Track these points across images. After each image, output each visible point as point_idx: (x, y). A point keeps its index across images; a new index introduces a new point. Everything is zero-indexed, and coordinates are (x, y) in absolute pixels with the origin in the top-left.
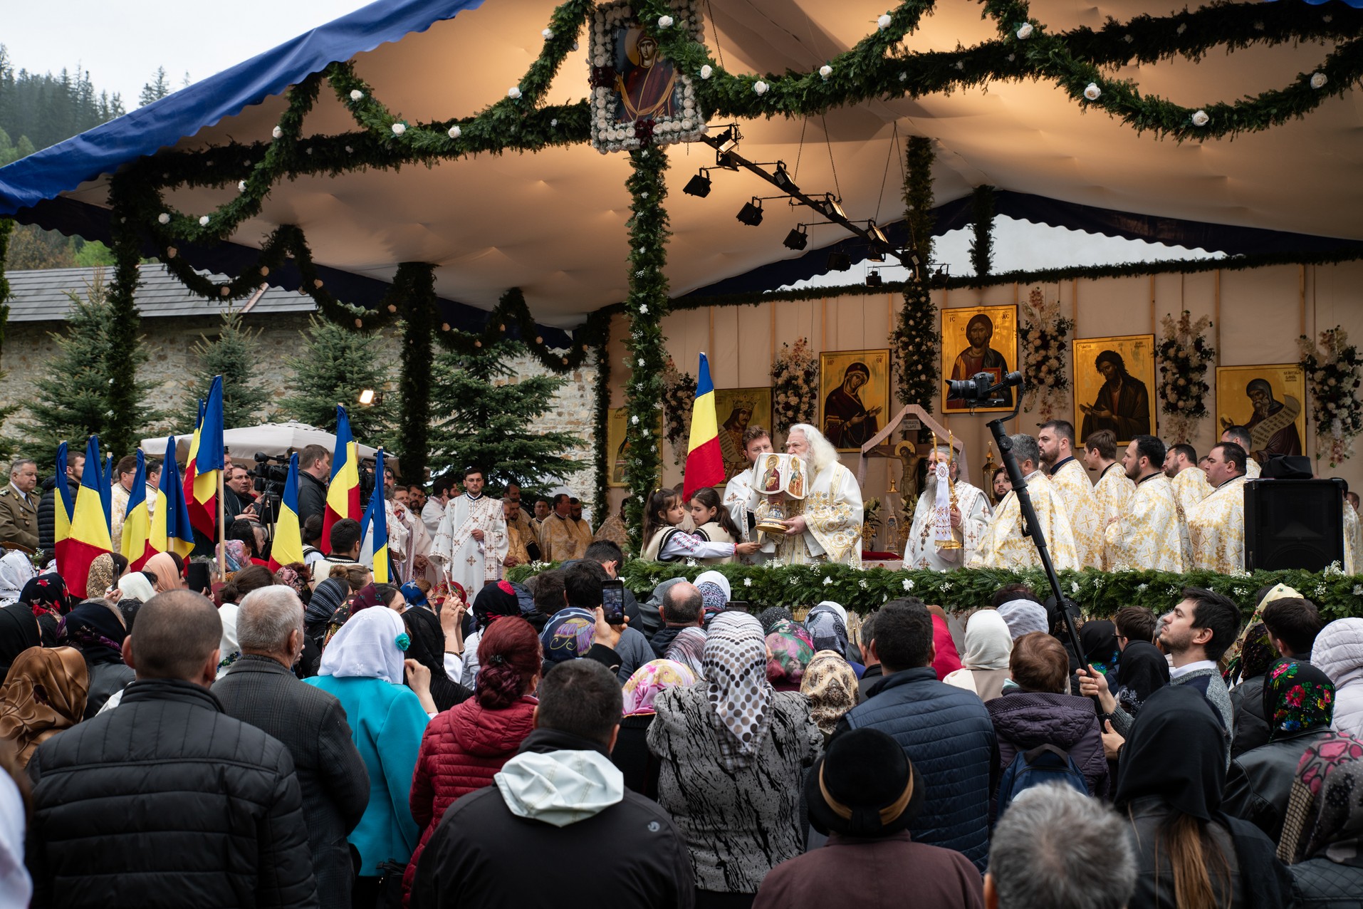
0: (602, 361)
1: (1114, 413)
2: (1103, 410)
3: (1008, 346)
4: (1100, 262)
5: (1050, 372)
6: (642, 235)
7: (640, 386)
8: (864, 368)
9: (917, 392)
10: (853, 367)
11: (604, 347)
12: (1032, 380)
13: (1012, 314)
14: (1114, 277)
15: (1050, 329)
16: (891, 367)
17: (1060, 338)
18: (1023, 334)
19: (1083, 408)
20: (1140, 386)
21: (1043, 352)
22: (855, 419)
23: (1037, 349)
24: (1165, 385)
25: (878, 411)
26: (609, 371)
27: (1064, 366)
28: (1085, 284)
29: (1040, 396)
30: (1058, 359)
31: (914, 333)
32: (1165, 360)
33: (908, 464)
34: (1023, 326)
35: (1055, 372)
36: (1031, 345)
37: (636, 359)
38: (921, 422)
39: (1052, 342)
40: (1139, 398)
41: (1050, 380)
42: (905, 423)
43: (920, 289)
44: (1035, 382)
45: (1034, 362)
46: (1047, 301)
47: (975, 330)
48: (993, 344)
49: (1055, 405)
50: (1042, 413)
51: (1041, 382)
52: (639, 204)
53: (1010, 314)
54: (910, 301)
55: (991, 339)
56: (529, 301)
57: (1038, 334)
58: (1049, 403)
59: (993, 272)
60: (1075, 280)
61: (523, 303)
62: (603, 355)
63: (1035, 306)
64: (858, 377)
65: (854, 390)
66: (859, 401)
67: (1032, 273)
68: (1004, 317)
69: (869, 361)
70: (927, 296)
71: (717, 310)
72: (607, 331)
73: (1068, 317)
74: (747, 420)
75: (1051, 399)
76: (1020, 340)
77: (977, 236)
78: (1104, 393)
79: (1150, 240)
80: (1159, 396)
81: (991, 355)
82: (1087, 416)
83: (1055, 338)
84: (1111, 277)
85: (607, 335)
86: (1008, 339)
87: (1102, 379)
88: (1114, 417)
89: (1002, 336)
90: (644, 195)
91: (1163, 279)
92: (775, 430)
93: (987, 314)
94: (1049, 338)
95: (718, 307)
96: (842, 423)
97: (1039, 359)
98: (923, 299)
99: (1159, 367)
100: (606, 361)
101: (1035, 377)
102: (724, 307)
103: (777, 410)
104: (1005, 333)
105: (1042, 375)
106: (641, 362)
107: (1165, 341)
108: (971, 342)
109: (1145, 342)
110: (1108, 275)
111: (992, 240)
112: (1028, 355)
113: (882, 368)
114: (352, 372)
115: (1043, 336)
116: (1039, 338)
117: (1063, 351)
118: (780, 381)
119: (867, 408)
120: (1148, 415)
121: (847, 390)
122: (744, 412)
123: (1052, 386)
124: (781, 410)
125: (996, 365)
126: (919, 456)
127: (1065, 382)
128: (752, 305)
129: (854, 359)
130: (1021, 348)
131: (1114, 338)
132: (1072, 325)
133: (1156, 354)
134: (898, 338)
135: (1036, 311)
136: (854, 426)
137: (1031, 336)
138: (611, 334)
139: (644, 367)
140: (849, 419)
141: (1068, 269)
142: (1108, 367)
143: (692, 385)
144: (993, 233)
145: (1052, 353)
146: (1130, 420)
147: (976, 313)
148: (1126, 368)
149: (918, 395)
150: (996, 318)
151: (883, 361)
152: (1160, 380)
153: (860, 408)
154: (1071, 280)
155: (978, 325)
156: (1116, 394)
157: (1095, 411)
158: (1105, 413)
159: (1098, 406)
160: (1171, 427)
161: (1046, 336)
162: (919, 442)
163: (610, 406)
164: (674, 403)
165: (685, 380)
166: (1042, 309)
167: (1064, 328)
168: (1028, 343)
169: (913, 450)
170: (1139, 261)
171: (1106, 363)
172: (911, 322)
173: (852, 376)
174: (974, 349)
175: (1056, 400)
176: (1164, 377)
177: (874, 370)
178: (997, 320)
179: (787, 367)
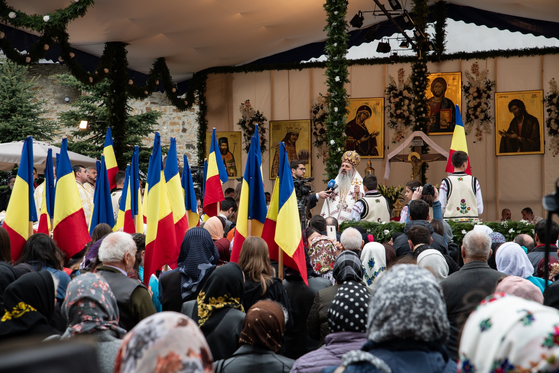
0: (202, 103)
1: (518, 135)
2: (513, 134)
3: (456, 96)
4: (512, 48)
5: (482, 111)
6: (336, 36)
7: (336, 123)
8: (368, 109)
9: (420, 124)
10: (361, 108)
11: (203, 94)
12: (471, 116)
13: (458, 77)
14: (519, 56)
15: (482, 86)
16: (385, 108)
17: (488, 92)
18: (466, 90)
19: (501, 133)
20: (535, 120)
21: (478, 100)
22: (363, 139)
23: (475, 98)
24: (550, 120)
25: (377, 134)
26: (206, 109)
27: (489, 108)
28: (502, 61)
29: (475, 126)
30: (487, 104)
31: (418, 89)
32: (551, 105)
33: (416, 165)
34: (467, 85)
35: (484, 112)
36: (471, 96)
37: (333, 107)
38: (424, 142)
39: (484, 94)
40: (534, 127)
41: (482, 116)
42: (414, 142)
43: (422, 63)
44: (473, 117)
45: (473, 106)
46: (480, 70)
47: (436, 87)
48: (448, 95)
49: (484, 131)
50: (476, 135)
51: (476, 117)
52: (332, 18)
53: (457, 77)
54: (416, 71)
55: (446, 92)
56: (169, 66)
57: (475, 90)
58: (480, 130)
59: (447, 53)
60: (496, 58)
61: (166, 67)
62: (202, 98)
63: (474, 73)
64: (365, 114)
65: (362, 121)
66: (366, 128)
67: (471, 54)
68: (454, 79)
69: (371, 104)
70: (426, 67)
71: (276, 73)
72: (205, 84)
73: (492, 80)
74: (296, 139)
75: (481, 128)
76: (463, 93)
77: (437, 31)
78: (514, 124)
79: (536, 34)
80: (546, 125)
81: (446, 102)
82: (503, 138)
83: (485, 92)
84: (517, 56)
85: (205, 86)
86: (456, 92)
87: (512, 116)
88: (519, 138)
89: (452, 91)
90: (336, 13)
91: (548, 58)
92: (313, 145)
93: (443, 77)
94: (482, 92)
95: (276, 71)
96: (355, 141)
97: (476, 104)
98: (424, 69)
99: (546, 109)
100: (205, 103)
101: (473, 114)
102: (280, 71)
103: (315, 134)
104: (454, 88)
105: (477, 113)
106: (336, 109)
107: (550, 94)
108: (434, 93)
109: (538, 95)
110: (516, 55)
111: (445, 33)
112: (469, 102)
113: (379, 109)
114: (21, 107)
115: (478, 91)
116: (476, 92)
117: (489, 99)
118: (317, 116)
119: (370, 132)
120: (539, 137)
121: (358, 122)
122: (294, 134)
123: (482, 120)
124: (318, 133)
125: (449, 107)
126: (423, 161)
127: (490, 117)
128: (298, 70)
129: (362, 103)
130: (464, 97)
131: (519, 92)
132: (494, 84)
133: (544, 101)
134: (390, 91)
135: (474, 76)
136: (363, 143)
137: (471, 91)
138: (207, 86)
139: (338, 112)
140: (360, 139)
141: (492, 51)
142: (515, 109)
143: (261, 118)
144: (446, 29)
145: (483, 100)
146: (529, 140)
147: (437, 77)
148: (527, 109)
149: (421, 125)
150: (449, 80)
151: (380, 104)
152: (547, 116)
153: (365, 132)
154: (494, 58)
155: (438, 84)
156: (521, 125)
157: (508, 135)
158: (514, 136)
159: (509, 131)
160: (553, 143)
161: (480, 91)
162: (422, 153)
163: (207, 130)
164: (250, 129)
165: (256, 115)
166: (478, 75)
167: (490, 86)
168: (470, 94)
169: (419, 157)
170: (535, 47)
171: (514, 107)
172: (417, 83)
173: (361, 113)
174: (436, 98)
175: (485, 128)
176: (550, 115)
177: (374, 109)
178: (449, 81)
179: (322, 108)
